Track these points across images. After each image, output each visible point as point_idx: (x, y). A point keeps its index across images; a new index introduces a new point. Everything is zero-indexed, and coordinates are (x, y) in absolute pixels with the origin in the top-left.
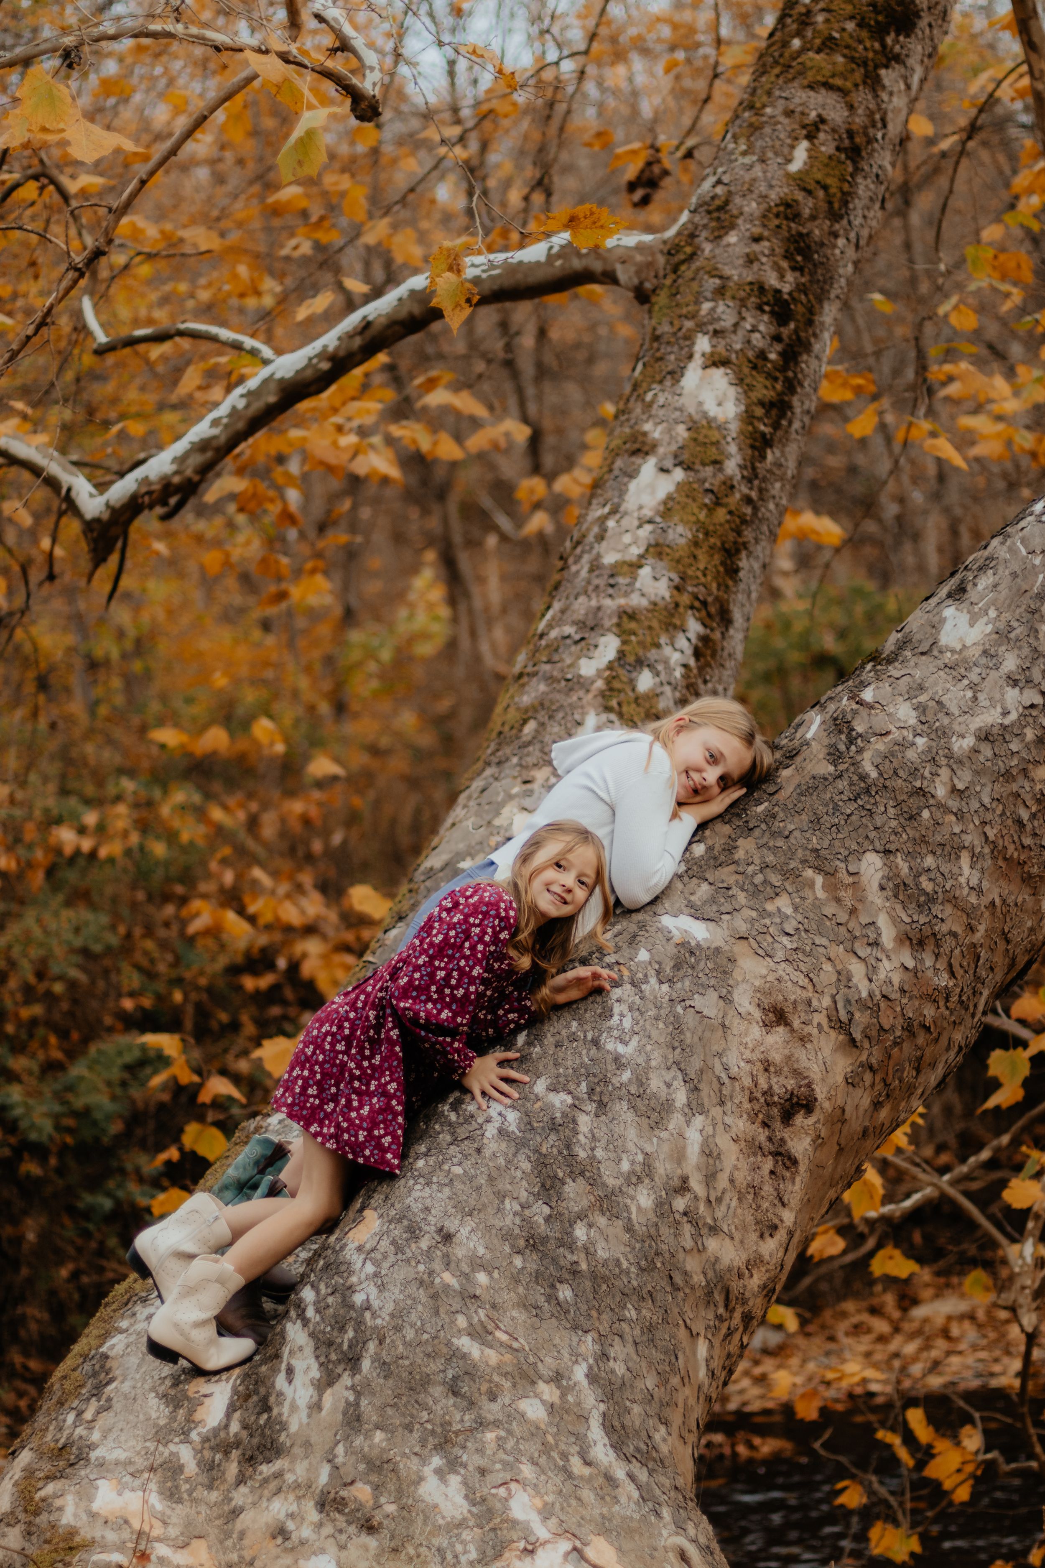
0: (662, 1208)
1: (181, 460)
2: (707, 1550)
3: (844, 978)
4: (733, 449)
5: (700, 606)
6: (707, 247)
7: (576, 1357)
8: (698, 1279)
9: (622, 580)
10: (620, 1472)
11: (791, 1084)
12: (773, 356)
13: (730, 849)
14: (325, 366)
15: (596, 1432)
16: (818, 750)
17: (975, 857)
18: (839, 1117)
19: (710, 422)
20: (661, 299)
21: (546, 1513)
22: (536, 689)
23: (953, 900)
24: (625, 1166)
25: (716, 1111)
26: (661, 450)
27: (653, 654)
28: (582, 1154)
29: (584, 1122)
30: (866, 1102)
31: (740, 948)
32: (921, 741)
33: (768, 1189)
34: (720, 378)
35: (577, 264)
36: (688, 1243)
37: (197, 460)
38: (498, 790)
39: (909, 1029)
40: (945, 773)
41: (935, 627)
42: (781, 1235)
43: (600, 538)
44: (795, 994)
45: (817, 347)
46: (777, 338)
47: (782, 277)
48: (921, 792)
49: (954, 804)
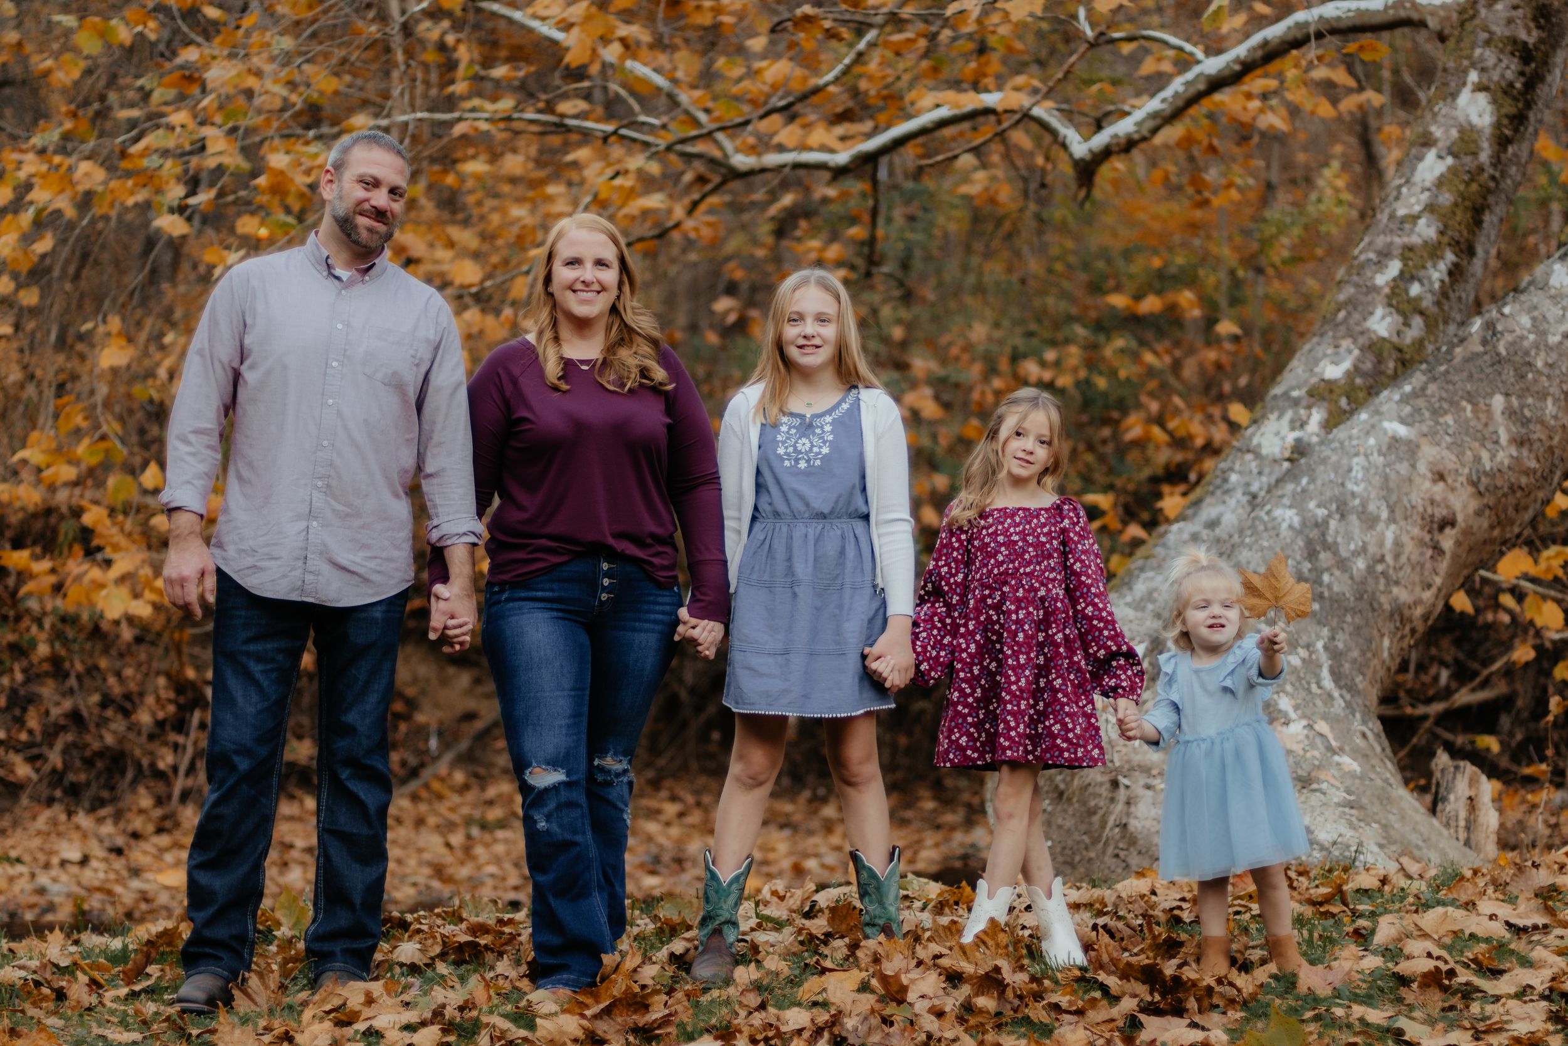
0: (1370, 569)
1: (1139, 124)
2: (1377, 736)
3: (1477, 459)
4: (1485, 145)
5: (1455, 244)
6: (1483, 12)
7: (1318, 637)
8: (1387, 607)
9: (1407, 226)
10: (1336, 694)
11: (1444, 512)
12: (1518, 85)
13: (1424, 389)
14: (1237, 67)
15: (1325, 673)
16: (1476, 339)
17: (1556, 401)
18: (1468, 532)
19: (1472, 127)
20: (1451, 43)
21: (1296, 708)
22: (1349, 291)
23: (1542, 422)
24: (1352, 547)
25: (1403, 523)
26: (1440, 144)
27: (1422, 273)
28: (1330, 539)
29: (1333, 524)
30: (1486, 525)
31: (1423, 441)
32: (1532, 337)
33: (1428, 565)
34: (1482, 98)
35: (1403, 14)
36: (1382, 587)
37: (1151, 124)
38: (1319, 351)
39: (1512, 488)
40: (1543, 354)
41: (1548, 274)
42: (1434, 590)
43: (1397, 198)
44: (1451, 466)
45: (1549, 78)
46: (1522, 74)
47: (1529, 33)
48: (1529, 364)
49: (1546, 371)
